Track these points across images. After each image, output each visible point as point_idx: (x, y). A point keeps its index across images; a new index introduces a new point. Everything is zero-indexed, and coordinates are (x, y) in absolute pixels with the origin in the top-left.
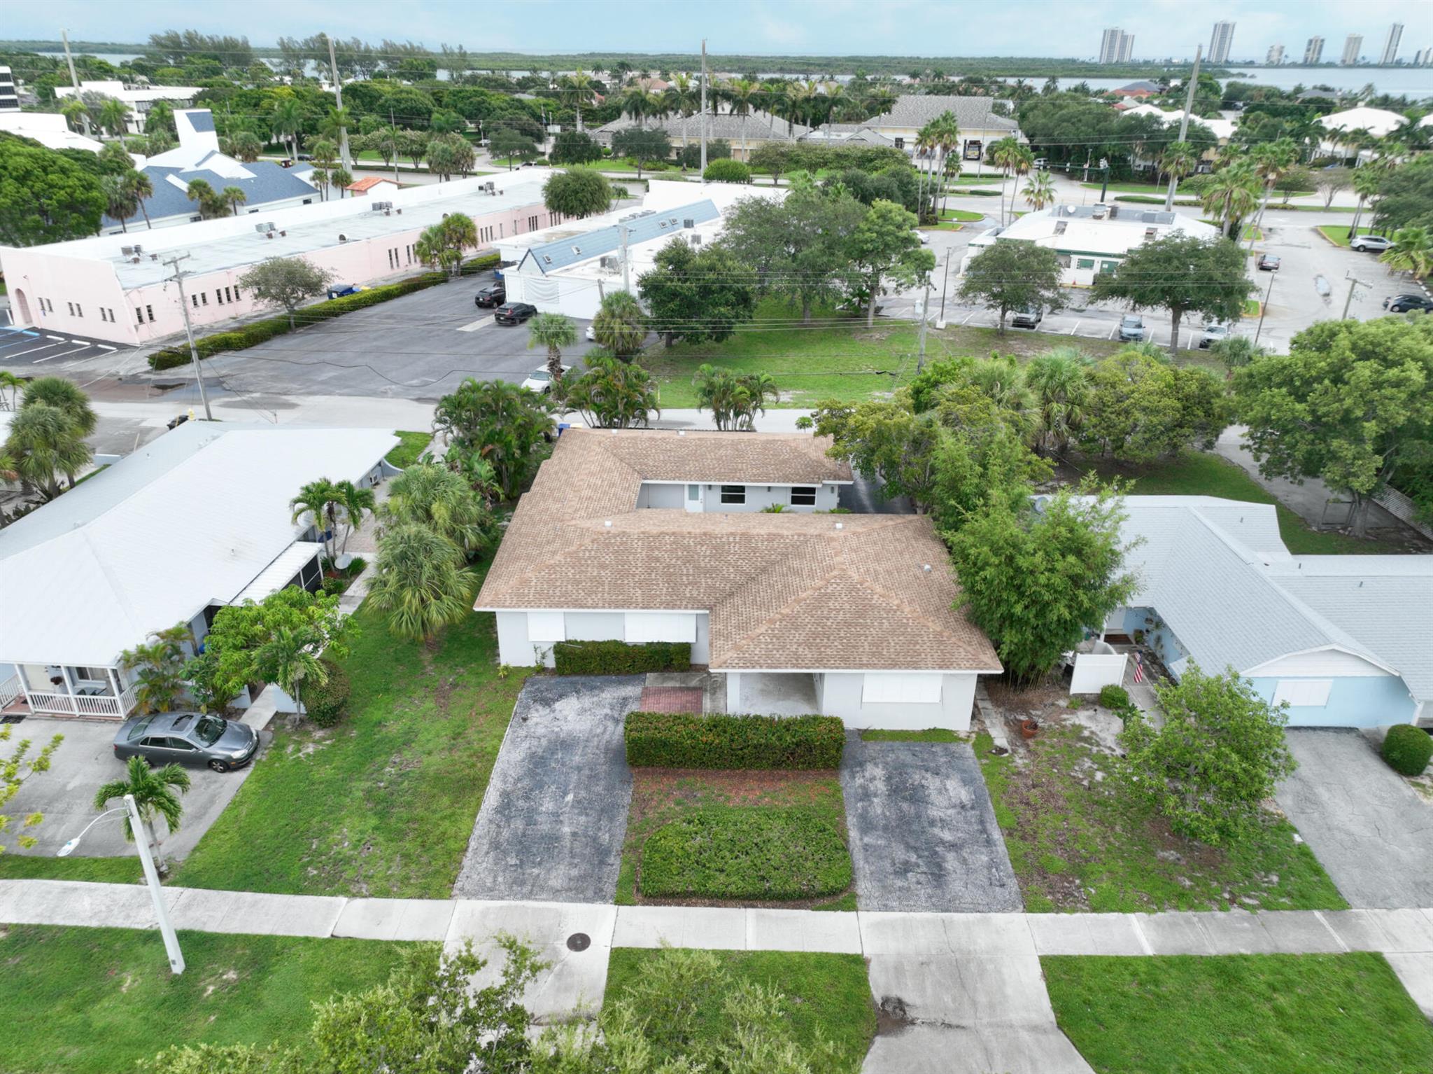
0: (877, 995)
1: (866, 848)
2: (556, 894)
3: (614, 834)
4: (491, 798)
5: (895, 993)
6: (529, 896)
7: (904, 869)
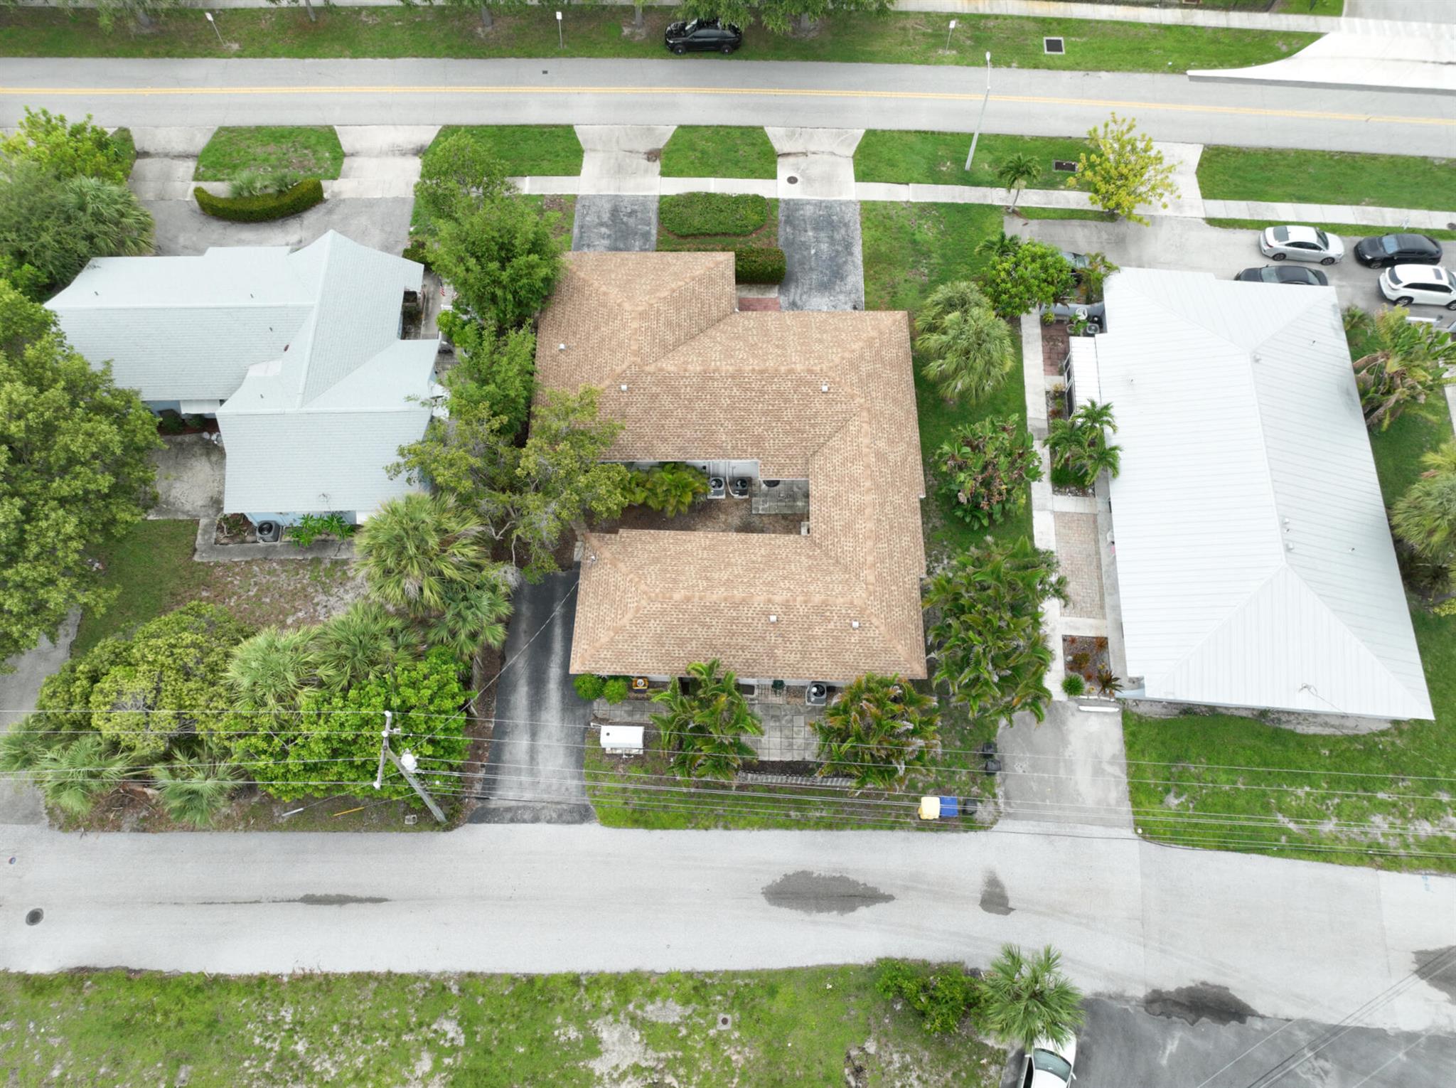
0: (658, 163)
1: (649, 224)
2: (808, 203)
3: (784, 232)
4: (858, 251)
5: (650, 164)
6: (821, 202)
7: (632, 214)
